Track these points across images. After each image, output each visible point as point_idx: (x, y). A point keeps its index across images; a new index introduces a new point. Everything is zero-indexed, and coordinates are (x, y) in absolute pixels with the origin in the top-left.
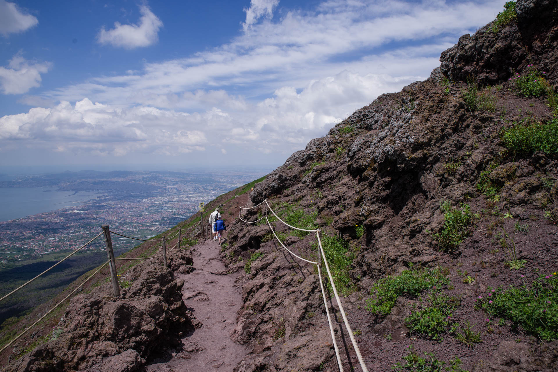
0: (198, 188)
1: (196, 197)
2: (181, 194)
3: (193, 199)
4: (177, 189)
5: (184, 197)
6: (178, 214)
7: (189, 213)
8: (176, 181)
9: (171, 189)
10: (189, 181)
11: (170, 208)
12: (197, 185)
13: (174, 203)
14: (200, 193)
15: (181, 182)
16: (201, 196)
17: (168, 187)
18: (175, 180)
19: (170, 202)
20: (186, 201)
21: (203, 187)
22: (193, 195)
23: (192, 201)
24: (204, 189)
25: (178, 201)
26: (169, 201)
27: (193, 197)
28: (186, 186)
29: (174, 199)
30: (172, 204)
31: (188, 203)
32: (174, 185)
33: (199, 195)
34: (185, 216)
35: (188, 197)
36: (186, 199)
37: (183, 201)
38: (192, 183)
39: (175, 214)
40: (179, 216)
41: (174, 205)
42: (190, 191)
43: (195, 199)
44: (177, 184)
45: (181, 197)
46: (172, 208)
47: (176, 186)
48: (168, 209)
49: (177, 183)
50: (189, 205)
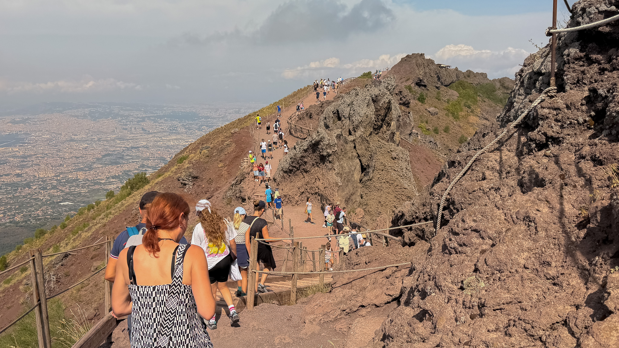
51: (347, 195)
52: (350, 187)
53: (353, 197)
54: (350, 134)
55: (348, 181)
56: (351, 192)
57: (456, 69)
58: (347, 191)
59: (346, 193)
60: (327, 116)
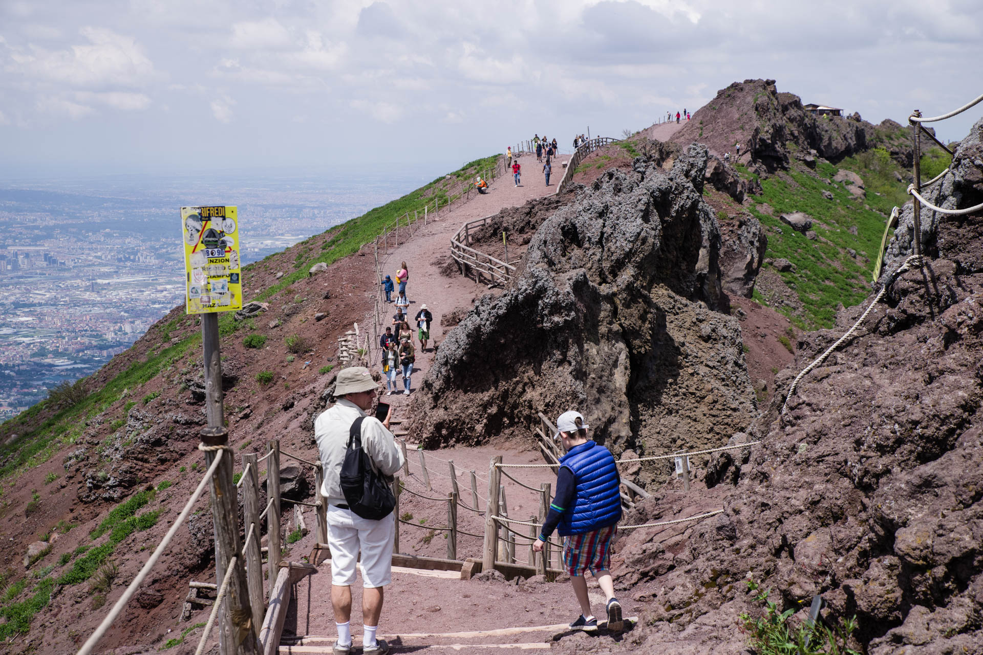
0: (135, 254)
1: (125, 285)
2: (67, 274)
3: (113, 296)
4: (47, 258)
5: (77, 288)
6: (57, 354)
7: (101, 348)
8: (46, 228)
9: (27, 255)
10: (95, 228)
11: (24, 331)
12: (131, 242)
13: (38, 309)
14: (140, 271)
15: (64, 229)
16: (147, 285)
17: (12, 249)
18: (39, 223)
19: (25, 306)
20: (86, 302)
21: (153, 249)
22: (114, 280)
23: (110, 304)
24: (159, 256)
25: (54, 303)
26: (17, 305)
27: (117, 287)
28: (86, 245)
29: (40, 295)
30: (31, 313)
31: (97, 310)
32: (35, 240)
33: (140, 278)
34: (84, 361)
35: (94, 288)
36: (87, 295)
37: (75, 303)
38: (108, 236)
39: (42, 353)
40: (58, 362)
41: (40, 317)
42: (100, 264)
43: (122, 294)
44: (49, 236)
45: (67, 288)
46: (32, 330)
47: (46, 246)
48: (16, 334)
49: (49, 233)
50: (98, 317)
51: (599, 423)
52: (606, 406)
53: (613, 428)
54: (604, 281)
55: (601, 391)
56: (607, 415)
57: (857, 118)
58: (597, 414)
59: (595, 416)
60: (549, 239)
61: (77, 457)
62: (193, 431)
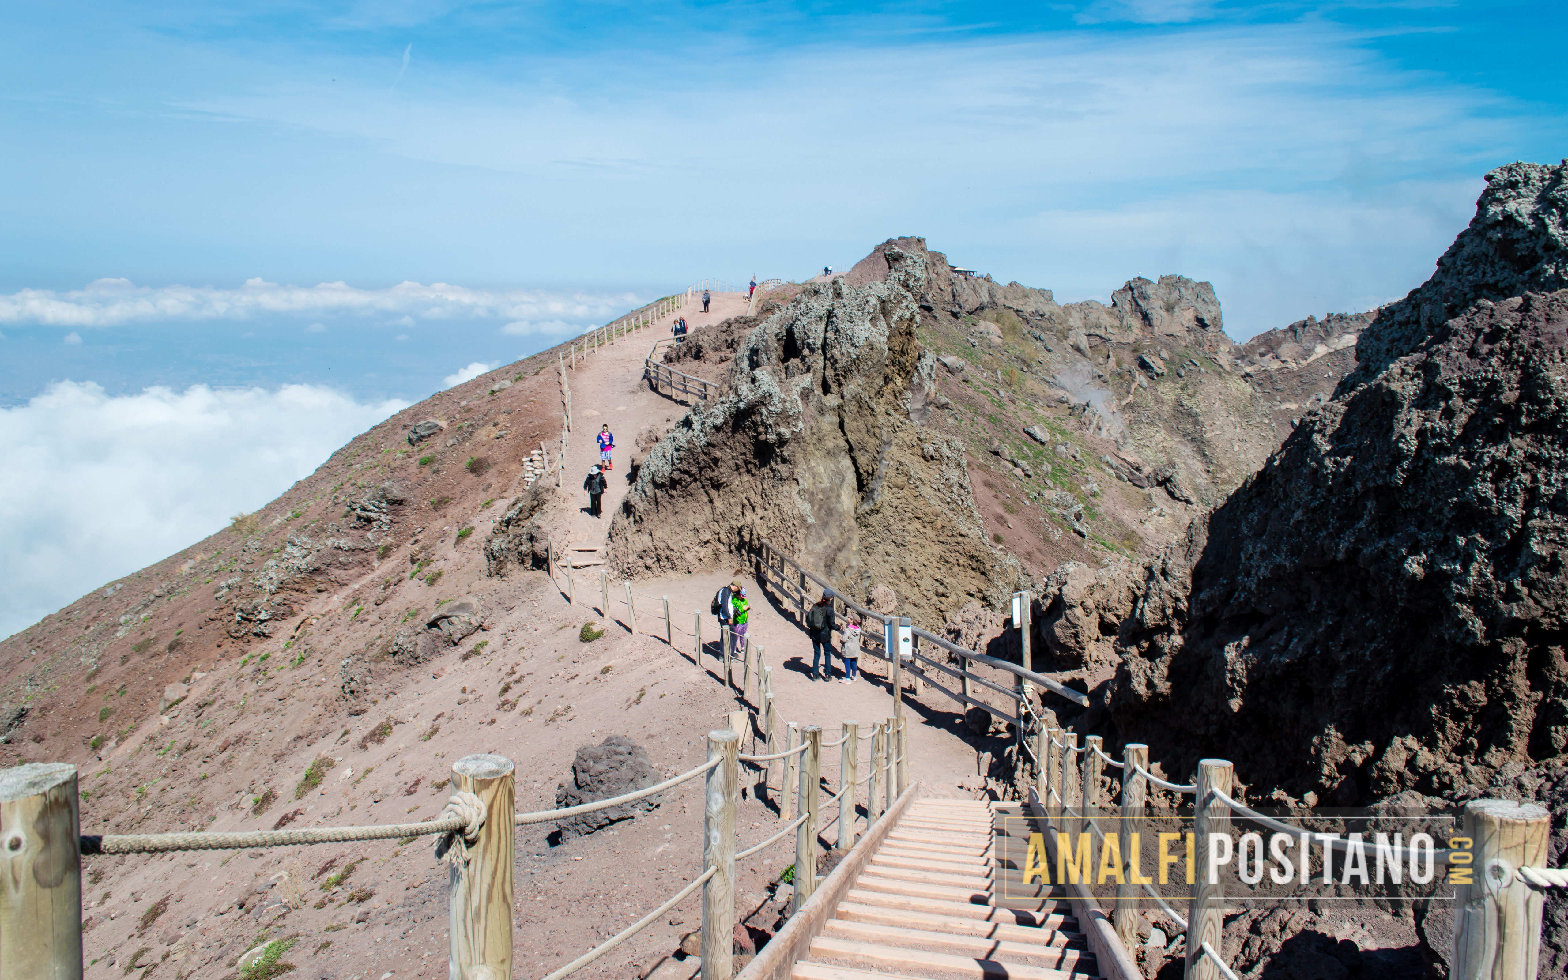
51: (828, 551)
52: (834, 529)
53: (842, 557)
54: (826, 391)
55: (829, 513)
56: (836, 543)
57: (989, 279)
58: (826, 540)
59: (825, 544)
61: (229, 586)
62: (357, 558)
